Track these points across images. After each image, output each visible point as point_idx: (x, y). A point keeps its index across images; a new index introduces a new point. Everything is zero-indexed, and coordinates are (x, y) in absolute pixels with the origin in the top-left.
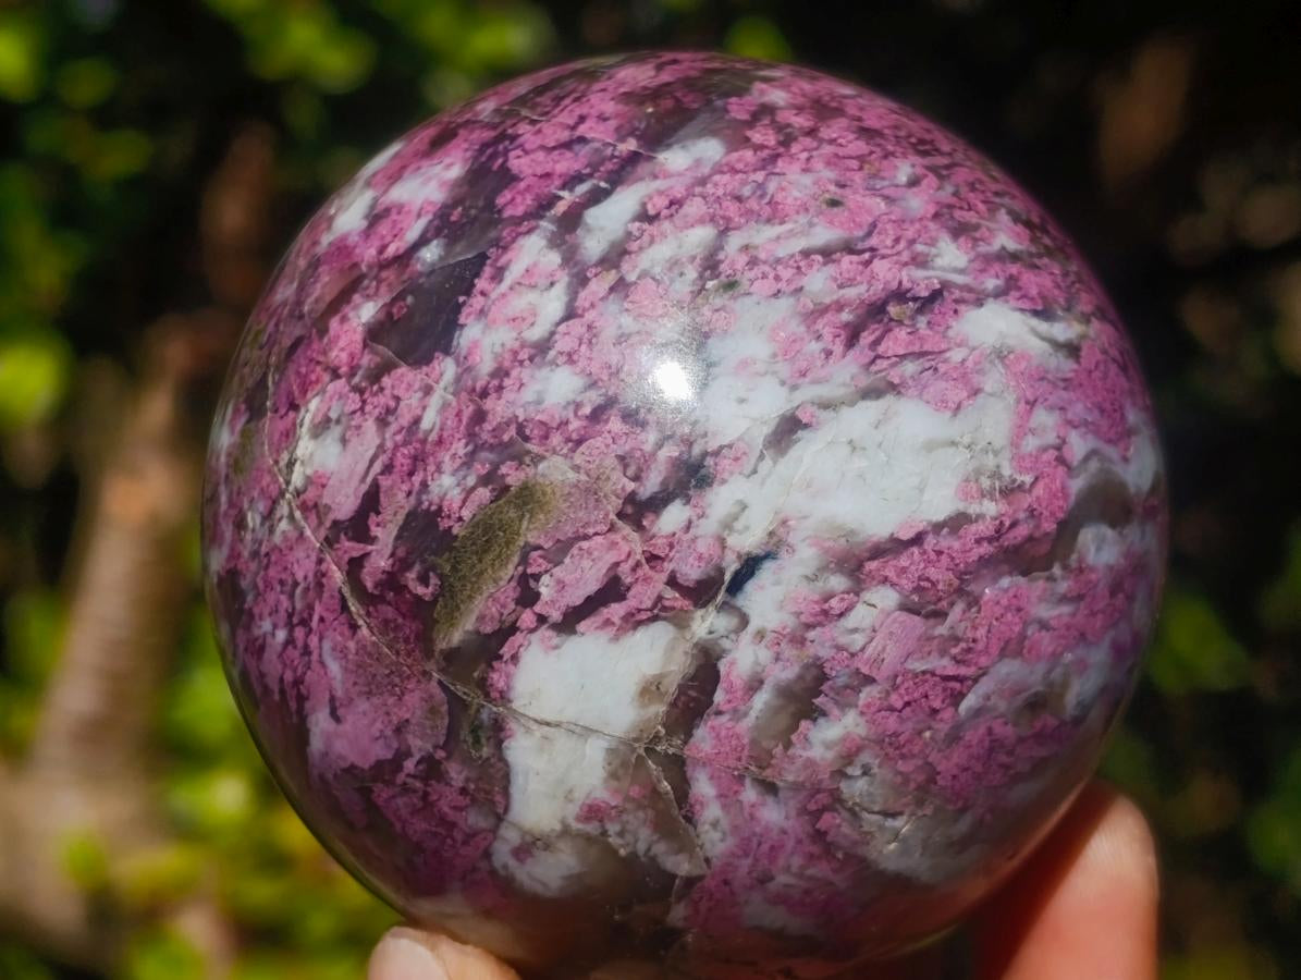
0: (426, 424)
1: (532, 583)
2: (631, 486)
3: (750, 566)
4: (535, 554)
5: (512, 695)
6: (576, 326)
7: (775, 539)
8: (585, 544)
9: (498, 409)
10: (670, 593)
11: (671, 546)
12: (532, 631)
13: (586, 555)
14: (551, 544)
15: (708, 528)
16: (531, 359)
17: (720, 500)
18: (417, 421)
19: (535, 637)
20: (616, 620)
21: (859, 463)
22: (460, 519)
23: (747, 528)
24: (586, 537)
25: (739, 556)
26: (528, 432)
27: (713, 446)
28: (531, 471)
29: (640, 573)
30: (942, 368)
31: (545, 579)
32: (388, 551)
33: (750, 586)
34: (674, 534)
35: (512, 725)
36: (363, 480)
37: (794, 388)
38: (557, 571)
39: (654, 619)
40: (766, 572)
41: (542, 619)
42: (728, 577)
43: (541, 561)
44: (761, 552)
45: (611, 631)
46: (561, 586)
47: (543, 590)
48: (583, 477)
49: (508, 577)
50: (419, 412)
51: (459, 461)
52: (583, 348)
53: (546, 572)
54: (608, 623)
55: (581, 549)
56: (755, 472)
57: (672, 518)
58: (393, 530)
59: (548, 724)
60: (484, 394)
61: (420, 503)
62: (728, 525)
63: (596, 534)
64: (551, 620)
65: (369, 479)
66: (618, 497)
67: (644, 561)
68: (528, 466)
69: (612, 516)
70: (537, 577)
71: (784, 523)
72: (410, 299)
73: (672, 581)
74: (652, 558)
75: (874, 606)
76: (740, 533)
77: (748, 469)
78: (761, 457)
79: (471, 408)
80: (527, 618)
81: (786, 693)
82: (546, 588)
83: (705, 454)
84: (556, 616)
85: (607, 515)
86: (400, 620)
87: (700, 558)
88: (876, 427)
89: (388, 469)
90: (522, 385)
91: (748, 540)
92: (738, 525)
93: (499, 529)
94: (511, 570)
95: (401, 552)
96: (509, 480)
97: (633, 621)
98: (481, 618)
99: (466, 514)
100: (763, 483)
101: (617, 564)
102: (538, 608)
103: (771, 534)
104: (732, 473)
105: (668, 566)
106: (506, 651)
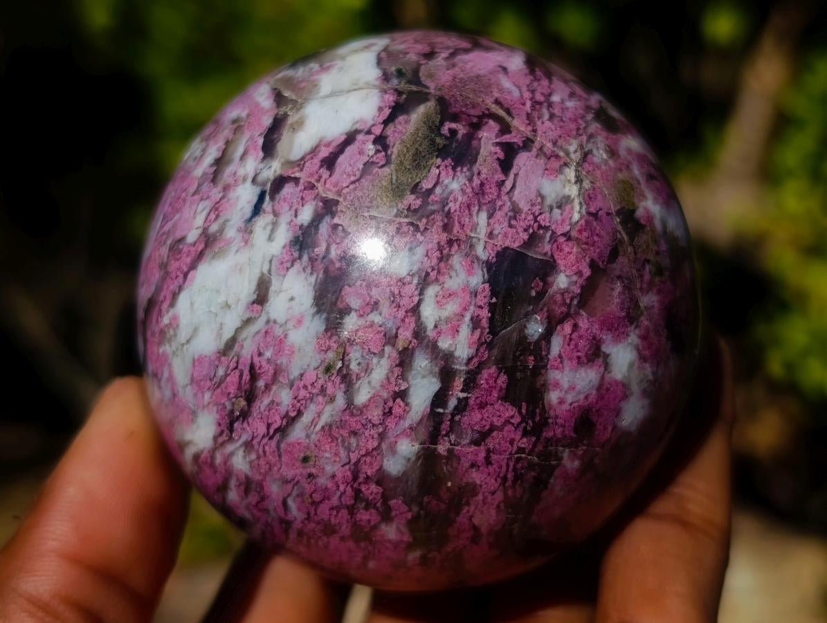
0: (483, 217)
1: (379, 148)
2: (336, 220)
3: (257, 209)
4: (383, 162)
5: (380, 94)
6: (407, 303)
7: (248, 231)
8: (353, 178)
9: (436, 236)
10: (297, 175)
11: (302, 199)
12: (373, 125)
13: (351, 173)
14: (374, 171)
15: (285, 218)
16: (427, 274)
17: (283, 236)
18: (490, 216)
19: (371, 123)
20: (323, 148)
21: (222, 299)
22: (438, 167)
23: (265, 228)
24: (353, 182)
25: (264, 212)
26: (411, 228)
27: (297, 266)
28: (400, 206)
29: (316, 177)
30: (208, 384)
31: (371, 153)
32: (482, 141)
33: (255, 199)
34: (303, 206)
35: (377, 83)
36: (516, 175)
37: (268, 322)
38: (366, 159)
39: (303, 159)
40: (248, 211)
41: (369, 132)
42: (267, 198)
43: (377, 161)
44: (254, 220)
45: (324, 142)
46: (361, 153)
47: (371, 146)
48: (366, 214)
49: (396, 146)
50: (492, 221)
51: (451, 198)
52: (396, 292)
53: (372, 157)
54: (328, 145)
55: (355, 175)
56: (271, 261)
57: (306, 215)
58: (483, 152)
59: (355, 90)
60: (450, 243)
61: (470, 170)
62: (275, 225)
63: (348, 187)
64: (363, 134)
65: (512, 176)
66: (342, 211)
67: (316, 184)
68: (403, 209)
69: (341, 199)
70: (378, 151)
71: (246, 242)
72: (533, 293)
73: (296, 180)
74: (311, 187)
75: (196, 229)
76: (267, 224)
77: (274, 263)
78: (269, 271)
79: (455, 231)
80: (378, 130)
81: (230, 162)
82: (370, 148)
83: (300, 257)
84: (360, 137)
85: (345, 199)
86: (464, 110)
87: (285, 200)
88: (221, 324)
89: (501, 184)
90: (427, 255)
91: (262, 222)
92: (269, 228)
93: (409, 169)
94: (395, 151)
95: (475, 143)
96: (413, 197)
97: (314, 151)
98: (407, 122)
99: (435, 171)
100: (264, 258)
101: (330, 176)
102: (372, 137)
103: (251, 232)
104: (282, 253)
105: (301, 187)
106: (387, 112)
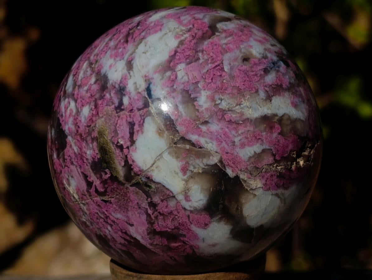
0: (76, 151)
1: (119, 144)
2: (113, 106)
3: (148, 90)
4: (113, 139)
5: (142, 168)
6: (79, 101)
7: (147, 81)
8: (118, 125)
9: (82, 130)
10: (141, 112)
11: (131, 105)
12: (129, 152)
13: (120, 127)
14: (113, 134)
15: (133, 94)
16: (78, 116)
17: (130, 87)
18: (75, 153)
19: (131, 152)
20: (138, 129)
21: (149, 53)
22: (97, 154)
23: (140, 85)
24: (117, 124)
25: (144, 91)
26: (89, 125)
27: (119, 82)
28: (97, 129)
29: (132, 116)
31: (119, 140)
32: (96, 179)
33: (152, 93)
34: (129, 103)
35: (149, 174)
36: (80, 176)
37: (123, 58)
38: (119, 136)
39: (144, 120)
40: (152, 87)
41: (128, 148)
42: (147, 96)
43: (115, 139)
44: (148, 85)
45: (140, 132)
46: (123, 137)
47: (122, 143)
48: (105, 117)
49: (114, 150)
50: (73, 151)
51: (86, 147)
52: (83, 101)
53: (118, 139)
54: (138, 131)
55: (118, 127)
56: (131, 76)
57: (126, 101)
58: (93, 174)
59: (154, 164)
60: (77, 131)
61: (90, 163)
62: (136, 89)
63: (117, 121)
64: (129, 146)
65: (81, 174)
66: (113, 111)
67: (130, 114)
68: (95, 129)
70: (118, 142)
71: (146, 76)
72: (56, 142)
73: (139, 110)
74: (131, 111)
75: (181, 70)
76: (140, 87)
77: (129, 77)
78: (129, 73)
79: (78, 136)
80: (125, 151)
82: (121, 142)
83: (119, 85)
84: (129, 143)
85: (115, 116)
86: (112, 187)
87: (138, 100)
88: (146, 46)
89: (80, 167)
90: (80, 121)
91: (143, 87)
92: (138, 87)
93: (103, 145)
94: (113, 148)
95: (98, 176)
96: (95, 136)
97: (141, 125)
98: (120, 163)
99: (97, 152)
100: (134, 76)
101: (127, 120)
102: (125, 147)
103: (145, 81)
104: (127, 82)
105: (135, 108)
106: (130, 162)
